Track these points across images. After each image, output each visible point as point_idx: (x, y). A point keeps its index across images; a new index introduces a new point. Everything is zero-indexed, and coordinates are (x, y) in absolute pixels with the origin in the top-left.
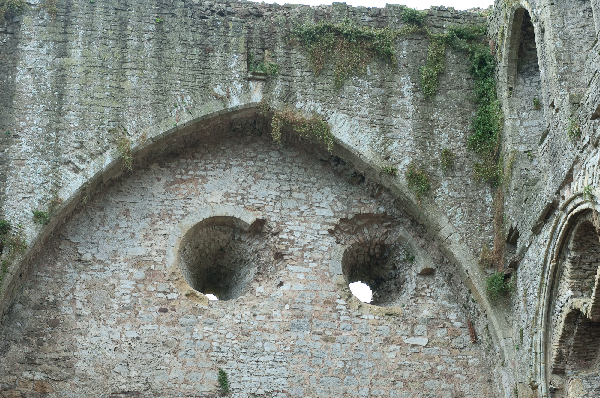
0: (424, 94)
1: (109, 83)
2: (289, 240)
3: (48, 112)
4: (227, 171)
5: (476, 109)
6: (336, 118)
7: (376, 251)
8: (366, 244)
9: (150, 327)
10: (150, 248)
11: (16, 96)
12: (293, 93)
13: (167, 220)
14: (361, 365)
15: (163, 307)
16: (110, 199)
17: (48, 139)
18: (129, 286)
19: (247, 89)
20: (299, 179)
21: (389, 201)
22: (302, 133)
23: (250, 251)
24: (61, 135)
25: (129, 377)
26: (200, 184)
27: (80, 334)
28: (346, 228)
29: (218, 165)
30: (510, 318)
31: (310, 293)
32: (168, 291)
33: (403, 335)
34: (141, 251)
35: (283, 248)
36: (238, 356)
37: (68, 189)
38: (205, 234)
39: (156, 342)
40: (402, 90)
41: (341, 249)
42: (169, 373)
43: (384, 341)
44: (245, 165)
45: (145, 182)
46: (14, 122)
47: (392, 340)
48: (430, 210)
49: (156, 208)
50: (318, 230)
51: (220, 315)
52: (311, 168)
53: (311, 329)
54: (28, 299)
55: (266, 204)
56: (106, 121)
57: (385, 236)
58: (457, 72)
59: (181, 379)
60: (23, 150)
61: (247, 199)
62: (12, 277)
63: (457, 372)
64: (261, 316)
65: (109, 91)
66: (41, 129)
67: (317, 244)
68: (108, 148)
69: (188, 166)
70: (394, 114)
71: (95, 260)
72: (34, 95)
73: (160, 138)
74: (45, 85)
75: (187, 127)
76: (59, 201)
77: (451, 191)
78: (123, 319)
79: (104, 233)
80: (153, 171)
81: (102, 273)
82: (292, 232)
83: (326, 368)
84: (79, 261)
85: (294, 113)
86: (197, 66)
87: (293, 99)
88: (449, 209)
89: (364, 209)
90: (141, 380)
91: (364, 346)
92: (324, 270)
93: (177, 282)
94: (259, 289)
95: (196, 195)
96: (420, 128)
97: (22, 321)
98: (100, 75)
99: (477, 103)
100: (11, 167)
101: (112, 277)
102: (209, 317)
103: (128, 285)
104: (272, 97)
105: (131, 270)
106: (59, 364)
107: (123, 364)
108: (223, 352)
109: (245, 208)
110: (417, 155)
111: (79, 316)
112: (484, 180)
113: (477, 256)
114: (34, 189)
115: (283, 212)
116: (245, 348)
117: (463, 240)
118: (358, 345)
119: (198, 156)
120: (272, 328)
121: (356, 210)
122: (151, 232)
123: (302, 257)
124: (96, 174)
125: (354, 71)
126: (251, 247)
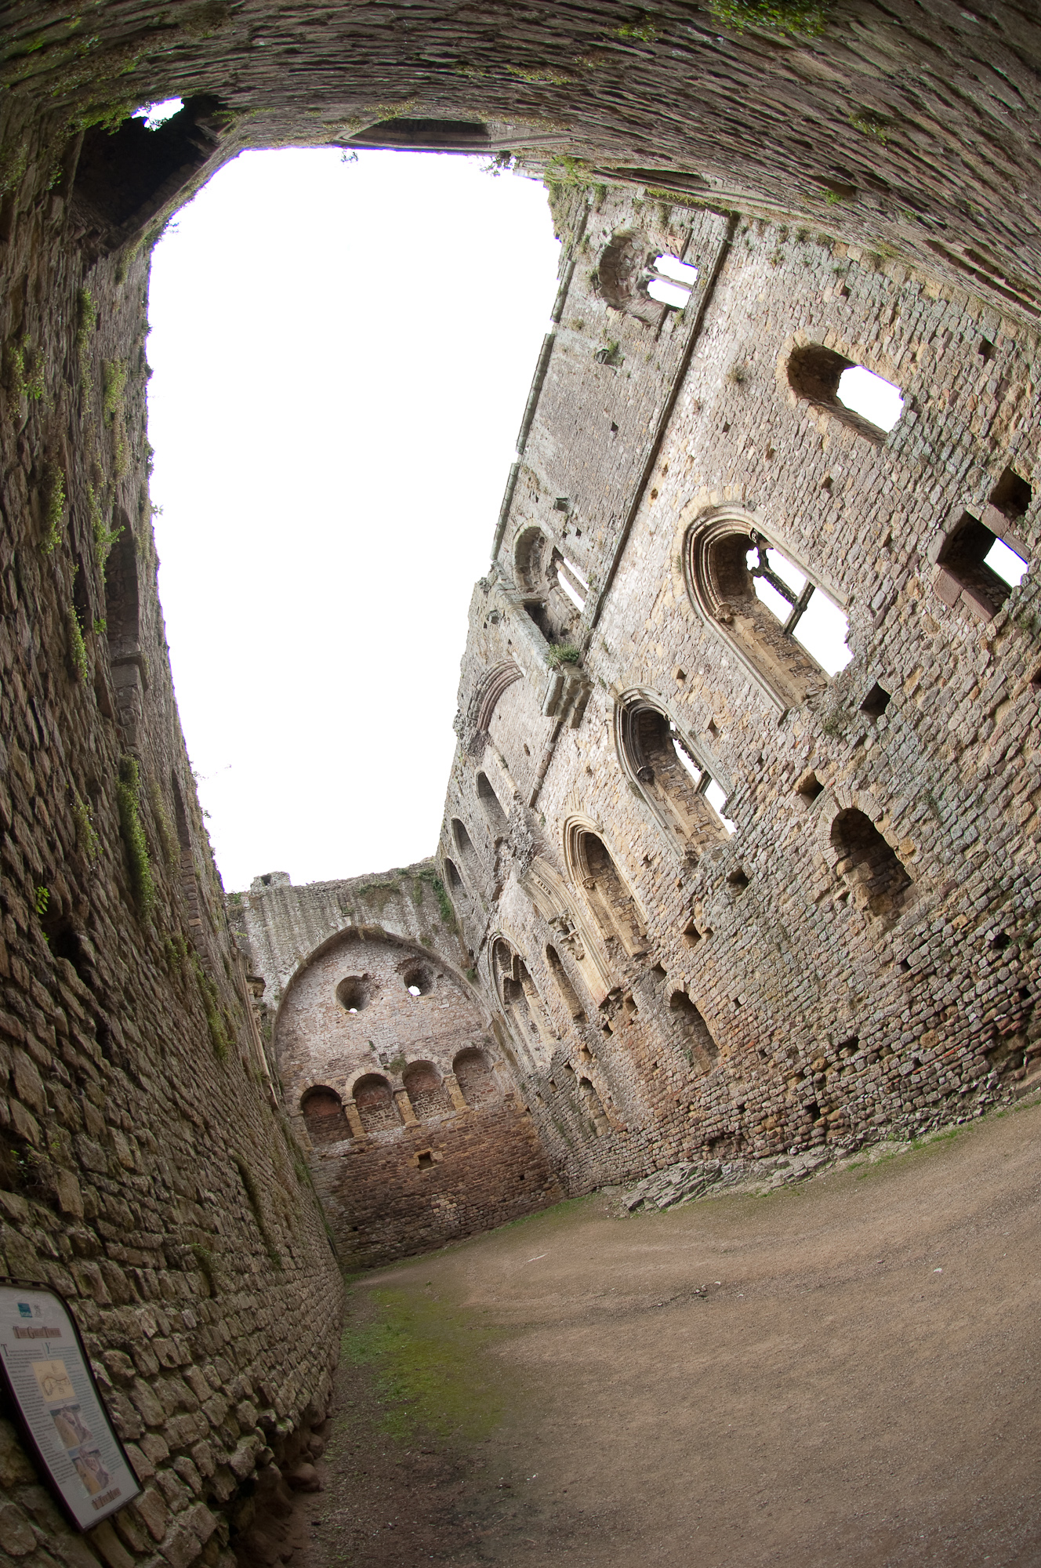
0: (417, 903)
1: (288, 933)
2: (379, 979)
3: (266, 952)
4: (345, 957)
5: (440, 904)
6: (384, 923)
7: (417, 972)
8: (412, 970)
9: (335, 1031)
10: (324, 998)
12: (363, 917)
13: (327, 984)
14: (425, 1023)
15: (337, 1021)
16: (303, 982)
17: (271, 963)
18: (321, 1016)
19: (344, 921)
20: (376, 952)
21: (415, 952)
22: (372, 933)
24: (275, 960)
25: (333, 1053)
26: (336, 965)
27: (308, 1041)
28: (401, 968)
29: (341, 956)
30: (481, 987)
31: (395, 998)
32: (337, 1013)
33: (438, 1004)
34: (321, 1000)
35: (378, 983)
36: (374, 1033)
37: (285, 983)
38: (344, 986)
39: (339, 1036)
40: (408, 904)
41: (402, 977)
42: (349, 1048)
43: (431, 1009)
44: (352, 953)
45: (315, 971)
47: (434, 1008)
48: (434, 951)
49: (321, 980)
50: (390, 972)
52: (379, 947)
53: (401, 1014)
54: (283, 1032)
55: (365, 966)
56: (291, 950)
57: (418, 966)
59: (355, 1049)
61: (357, 967)
63: (465, 1014)
64: (378, 1013)
65: (288, 937)
66: (266, 960)
67: (391, 977)
68: (295, 961)
69: (330, 959)
70: (407, 915)
71: (304, 1009)
72: (259, 946)
74: (262, 941)
75: (324, 943)
76: (283, 988)
77: (440, 941)
78: (323, 1030)
79: (305, 997)
80: (317, 966)
81: (308, 1014)
82: (379, 976)
83: (412, 1028)
84: (298, 1010)
85: (367, 925)
86: (321, 916)
87: (364, 920)
88: (442, 948)
89: (406, 958)
90: (338, 1053)
91: (424, 1014)
92: (397, 987)
93: (339, 1008)
94: (374, 1003)
95: (336, 971)
96: (420, 918)
97: (283, 1041)
98: (283, 931)
99: (440, 901)
101: (313, 1014)
102: (356, 1019)
104: (355, 922)
105: (319, 1009)
106: (303, 1055)
107: (329, 1049)
108: (368, 1033)
109: (357, 971)
110: (422, 929)
111: (305, 1034)
112: (452, 933)
113: (459, 965)
114: (272, 986)
115: (374, 968)
116: (376, 1029)
117: (451, 959)
118: (421, 1014)
119: (333, 954)
120: (384, 1018)
121: (403, 959)
122: (322, 991)
123: (387, 985)
125: (386, 901)
126: (364, 986)
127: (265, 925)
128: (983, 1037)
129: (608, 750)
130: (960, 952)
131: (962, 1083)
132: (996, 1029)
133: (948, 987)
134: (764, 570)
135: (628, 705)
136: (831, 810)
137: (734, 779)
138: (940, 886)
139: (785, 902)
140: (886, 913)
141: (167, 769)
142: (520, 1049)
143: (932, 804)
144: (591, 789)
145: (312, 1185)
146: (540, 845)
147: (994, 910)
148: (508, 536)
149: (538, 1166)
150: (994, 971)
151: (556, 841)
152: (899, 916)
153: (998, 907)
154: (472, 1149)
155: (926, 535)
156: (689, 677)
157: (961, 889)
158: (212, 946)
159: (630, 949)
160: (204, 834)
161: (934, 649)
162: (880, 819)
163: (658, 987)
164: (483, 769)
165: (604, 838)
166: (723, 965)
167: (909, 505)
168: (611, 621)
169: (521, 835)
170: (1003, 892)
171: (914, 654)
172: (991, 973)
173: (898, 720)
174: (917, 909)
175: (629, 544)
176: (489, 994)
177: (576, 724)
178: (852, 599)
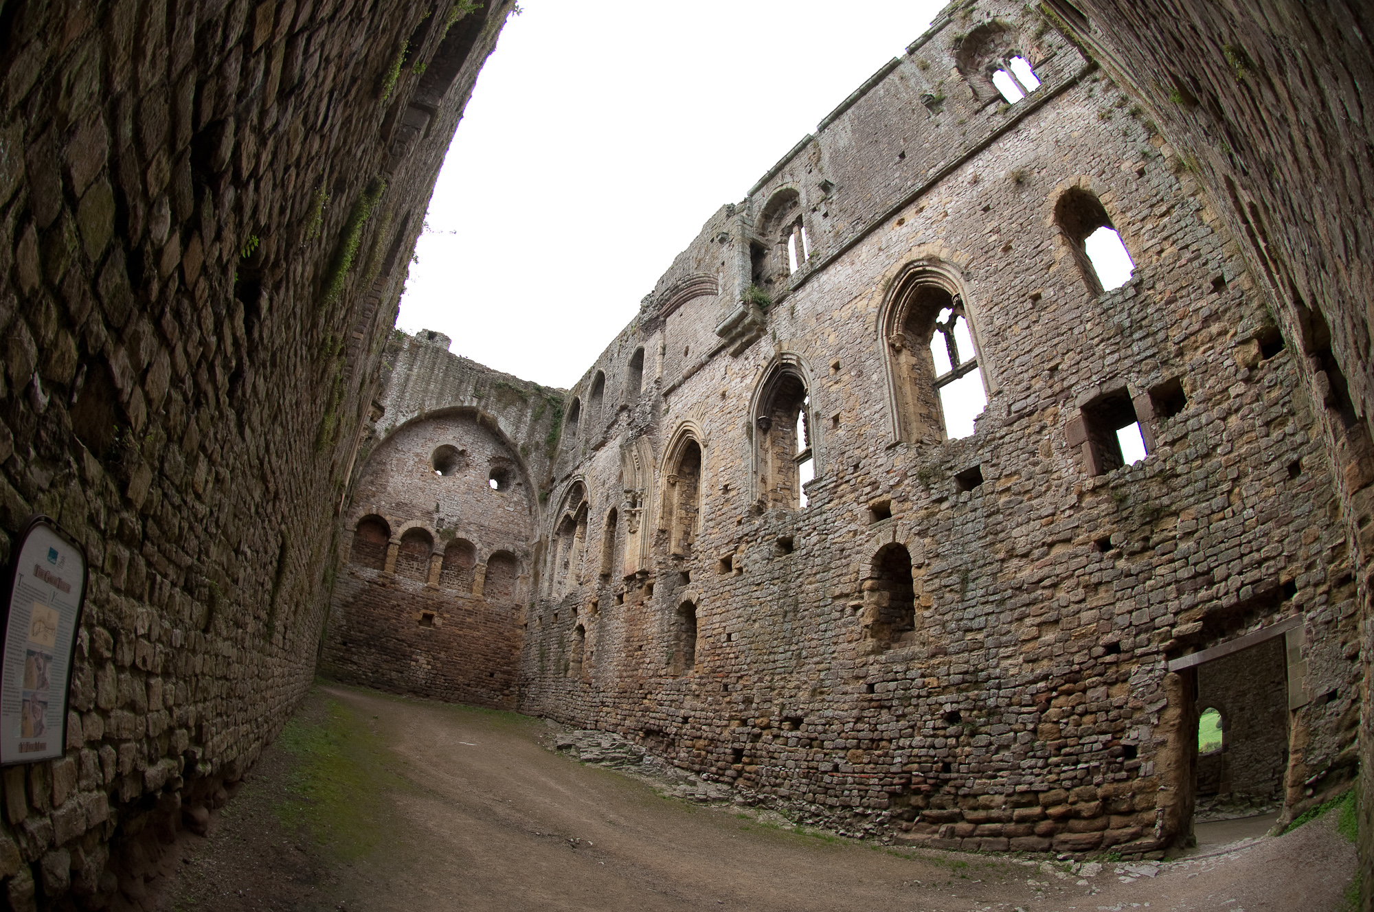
0: (535, 418)
1: (424, 385)
2: (472, 460)
3: (399, 391)
4: (457, 428)
6: (501, 420)
7: (504, 471)
8: (501, 467)
9: (416, 480)
10: (422, 451)
13: (431, 441)
14: (488, 513)
15: (422, 473)
16: (413, 429)
17: (397, 401)
18: (412, 463)
19: (472, 400)
20: (481, 438)
21: (511, 454)
22: (487, 421)
23: (457, 460)
24: (402, 401)
25: (405, 497)
26: (446, 430)
27: (391, 477)
28: (494, 460)
29: (454, 426)
30: (545, 510)
31: (475, 481)
32: (425, 468)
33: (505, 505)
34: (419, 451)
35: (470, 463)
36: (445, 499)
37: (400, 422)
38: (443, 450)
39: (417, 487)
40: (527, 415)
41: (490, 468)
42: (419, 500)
43: (498, 506)
44: (464, 428)
45: (427, 426)
47: (501, 506)
48: (526, 463)
50: (484, 459)
51: (442, 482)
52: (487, 435)
53: (473, 495)
54: (377, 460)
55: (468, 444)
56: (419, 400)
57: (507, 467)
59: (423, 503)
61: (461, 441)
63: (521, 524)
64: (456, 486)
65: (423, 388)
67: (482, 463)
68: (417, 410)
69: (443, 424)
70: (522, 423)
71: (402, 450)
72: (396, 383)
74: (401, 380)
75: (447, 409)
76: (395, 426)
77: (535, 457)
78: (407, 475)
79: (408, 441)
80: (431, 422)
81: (403, 456)
82: (474, 457)
83: (475, 511)
84: (397, 449)
85: (487, 413)
86: (456, 386)
87: (487, 408)
88: (533, 463)
89: (502, 455)
90: (409, 499)
91: (490, 506)
92: (482, 473)
93: (429, 465)
94: (458, 475)
95: (444, 435)
96: (530, 431)
97: (373, 467)
98: (421, 382)
99: (553, 427)
101: (407, 458)
102: (437, 480)
104: (480, 405)
105: (414, 457)
106: (382, 486)
107: (404, 492)
108: (440, 496)
109: (460, 444)
110: (526, 440)
111: (392, 470)
112: (548, 456)
113: (539, 484)
114: (388, 419)
115: (473, 449)
116: (448, 497)
117: (535, 476)
119: (448, 421)
120: (459, 491)
121: (499, 455)
122: (424, 444)
123: (476, 468)
124: (410, 419)
125: (512, 403)
126: (458, 458)
127: (410, 370)
128: (896, 781)
129: (747, 388)
130: (917, 706)
131: (861, 805)
132: (909, 781)
133: (893, 725)
134: (948, 330)
135: (783, 364)
136: (886, 537)
137: (829, 468)
138: (933, 646)
139: (810, 583)
140: (880, 640)
141: (406, 207)
142: (547, 575)
143: (964, 581)
144: (717, 409)
145: (331, 591)
146: (653, 428)
147: (963, 690)
148: (771, 185)
149: (509, 673)
150: (935, 736)
151: (667, 433)
152: (889, 648)
153: (966, 690)
154: (467, 631)
155: (1086, 383)
156: (842, 371)
157: (947, 659)
158: (361, 362)
159: (674, 548)
160: (405, 273)
161: (1038, 468)
162: (919, 567)
163: (678, 589)
164: (645, 346)
165: (704, 452)
166: (736, 602)
167: (1087, 353)
168: (809, 294)
169: (644, 413)
170: (977, 682)
171: (1020, 462)
172: (931, 736)
173: (978, 502)
174: (905, 652)
175: (859, 246)
176: (548, 519)
177: (735, 355)
178: (1000, 392)
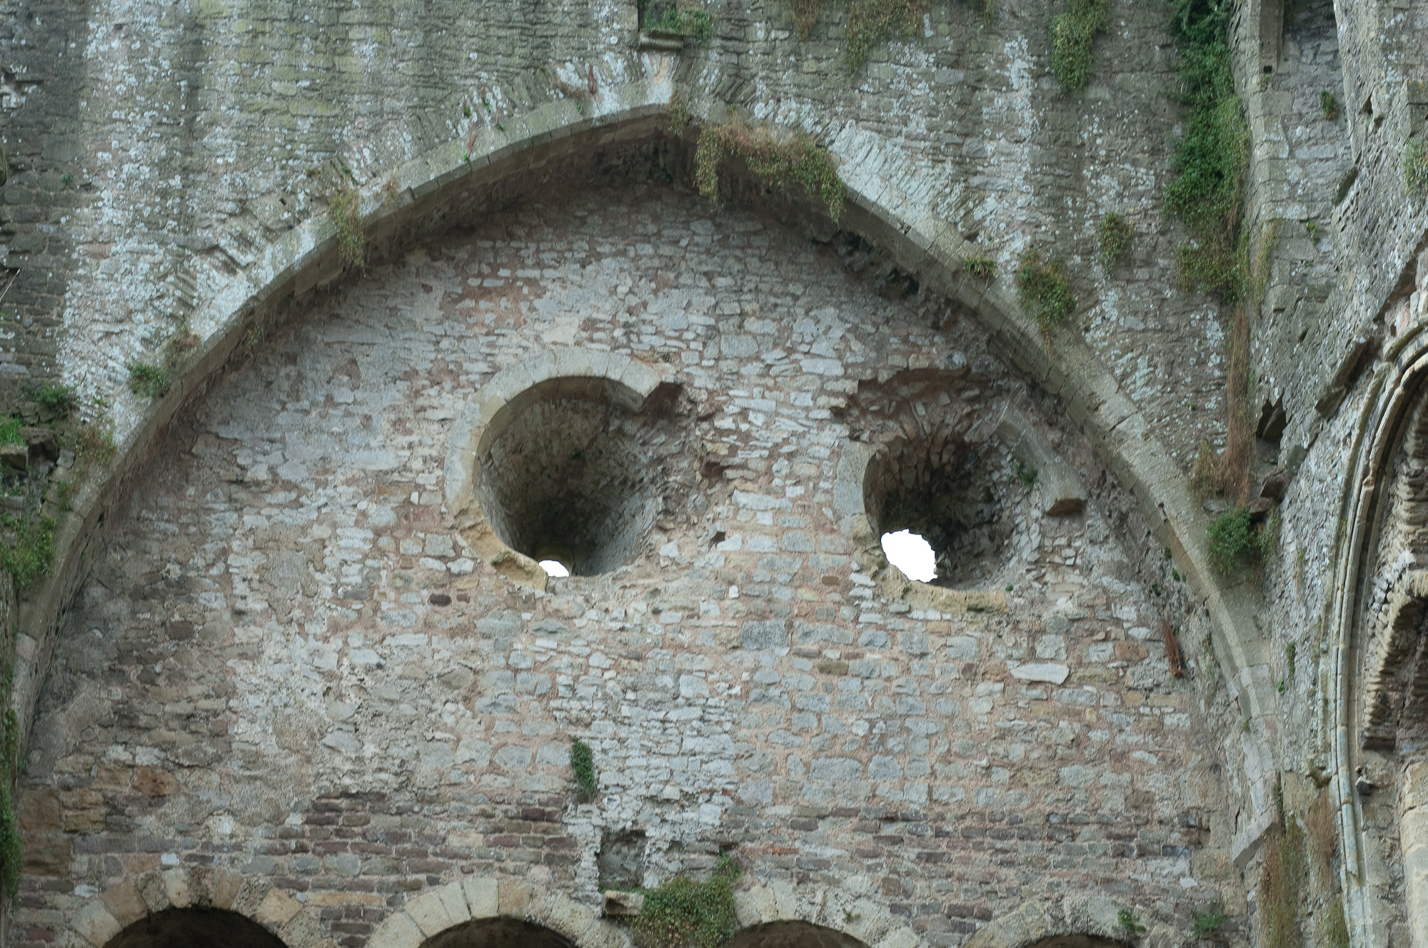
0: (1059, 82)
1: (309, 58)
2: (737, 431)
3: (163, 129)
4: (589, 268)
5: (1184, 118)
6: (850, 142)
7: (945, 457)
8: (921, 441)
9: (408, 639)
10: (407, 453)
11: (87, 91)
12: (746, 81)
13: (448, 385)
14: (908, 730)
15: (439, 592)
16: (312, 335)
17: (165, 194)
18: (358, 544)
19: (636, 72)
20: (762, 286)
21: (976, 339)
22: (768, 176)
23: (644, 460)
24: (194, 184)
25: (359, 759)
26: (525, 298)
27: (243, 656)
28: (873, 403)
29: (569, 255)
30: (1265, 617)
31: (789, 559)
32: (452, 554)
33: (1010, 657)
34: (386, 460)
35: (724, 452)
36: (617, 706)
37: (213, 312)
38: (539, 419)
39: (422, 675)
40: (1007, 74)
41: (862, 454)
42: (455, 749)
43: (964, 671)
44: (632, 253)
45: (396, 295)
46: (82, 152)
47: (982, 670)
48: (1073, 361)
49: (422, 356)
50: (807, 409)
51: (574, 611)
52: (791, 261)
53: (791, 644)
54: (118, 573)
55: (683, 346)
56: (301, 150)
57: (965, 423)
58: (1138, 29)
59: (484, 764)
60: (105, 219)
61: (638, 335)
62: (80, 523)
63: (1138, 747)
64: (672, 613)
65: (307, 78)
66: (147, 169)
67: (805, 443)
68: (305, 213)
69: (496, 255)
70: (988, 132)
71: (277, 482)
72: (130, 87)
73: (431, 189)
74: (155, 63)
75: (494, 164)
76: (190, 340)
77: (1125, 315)
78: (343, 622)
79: (299, 416)
80: (413, 269)
81: (293, 513)
82: (744, 413)
83: (826, 735)
84: (240, 482)
85: (750, 128)
86: (517, 16)
87: (747, 96)
88: (1120, 357)
89: (917, 359)
90: (387, 764)
91: (915, 685)
92: (820, 505)
93: (472, 533)
94: (667, 548)
95: (517, 326)
96: (1051, 165)
97: (105, 625)
98: (287, 40)
99: (1187, 103)
100: (77, 261)
101: (319, 521)
102: (549, 615)
103: (355, 539)
104: (696, 91)
105: (363, 505)
106: (193, 727)
107: (345, 727)
108: (581, 698)
109: (632, 355)
110: (1043, 228)
111: (239, 613)
112: (1202, 288)
113: (1186, 469)
114: (131, 312)
115: (725, 366)
116: (635, 690)
117: (1152, 431)
118: (901, 681)
119: (521, 232)
120: (699, 642)
121: (898, 361)
122: (409, 413)
123: (769, 473)
124: (278, 278)
126: (647, 445)
